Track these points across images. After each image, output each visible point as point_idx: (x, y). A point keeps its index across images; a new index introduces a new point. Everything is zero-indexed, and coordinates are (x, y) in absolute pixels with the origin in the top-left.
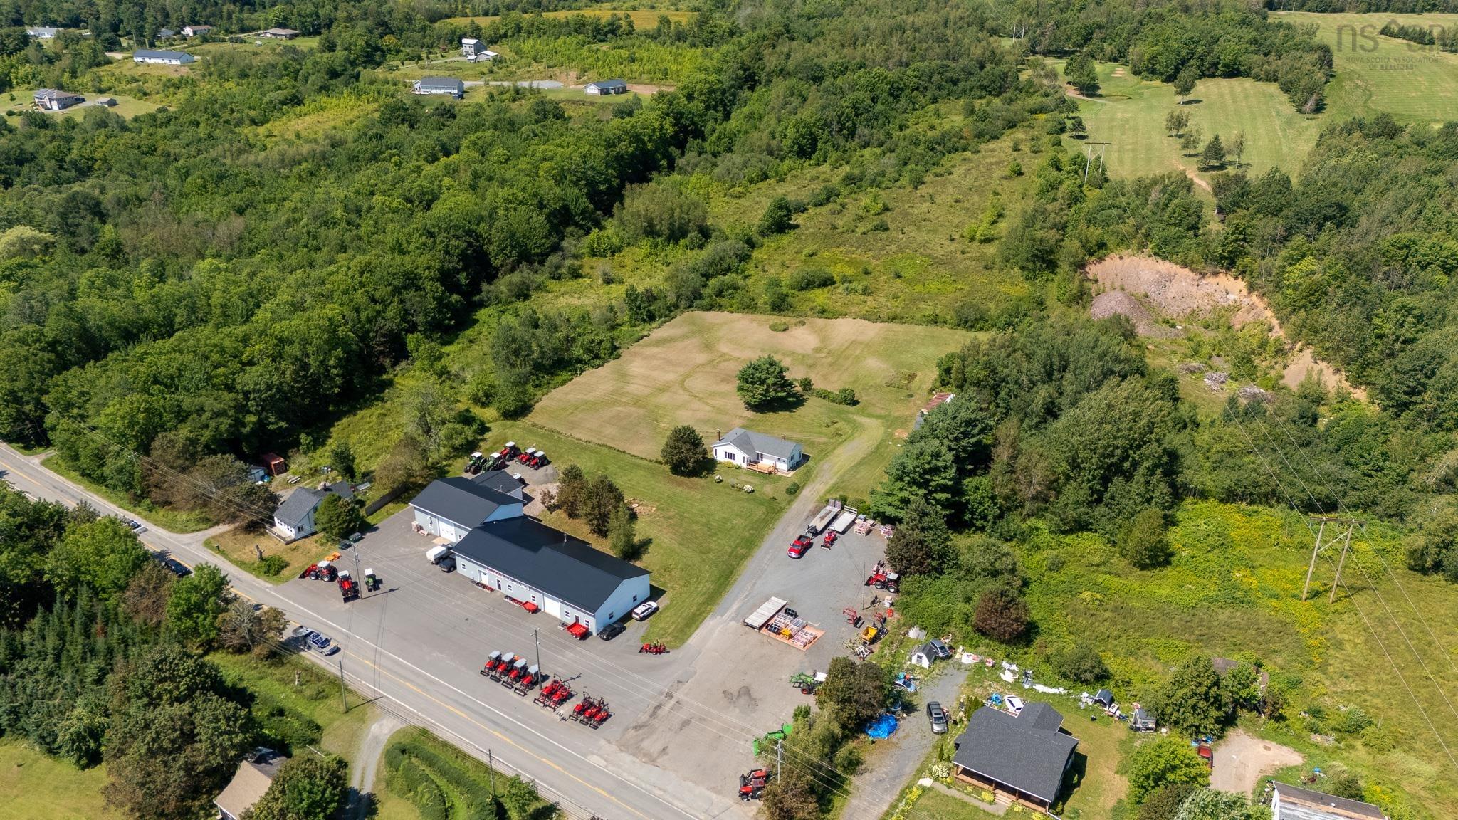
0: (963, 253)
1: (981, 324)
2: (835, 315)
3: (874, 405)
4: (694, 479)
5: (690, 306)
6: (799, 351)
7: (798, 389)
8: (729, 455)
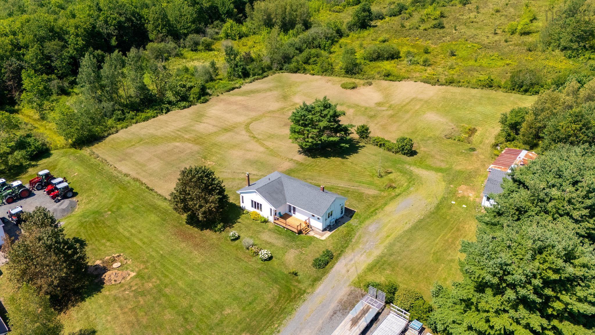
0: (506, 41)
1: (536, 88)
2: (399, 78)
3: (432, 156)
4: (208, 233)
5: (281, 69)
6: (363, 104)
7: (355, 136)
8: (256, 205)
